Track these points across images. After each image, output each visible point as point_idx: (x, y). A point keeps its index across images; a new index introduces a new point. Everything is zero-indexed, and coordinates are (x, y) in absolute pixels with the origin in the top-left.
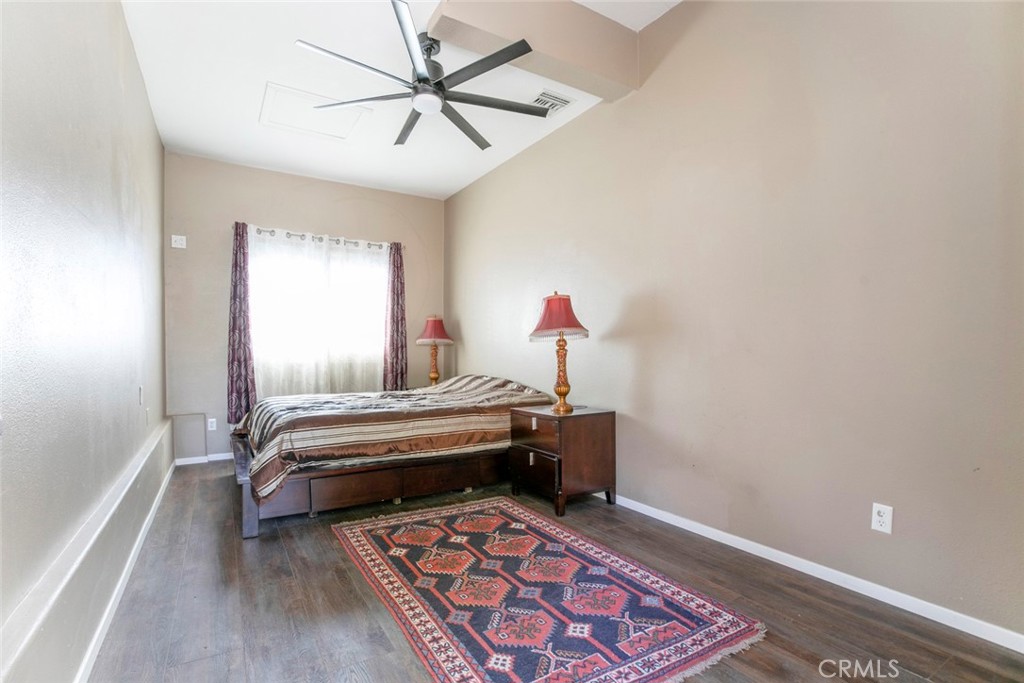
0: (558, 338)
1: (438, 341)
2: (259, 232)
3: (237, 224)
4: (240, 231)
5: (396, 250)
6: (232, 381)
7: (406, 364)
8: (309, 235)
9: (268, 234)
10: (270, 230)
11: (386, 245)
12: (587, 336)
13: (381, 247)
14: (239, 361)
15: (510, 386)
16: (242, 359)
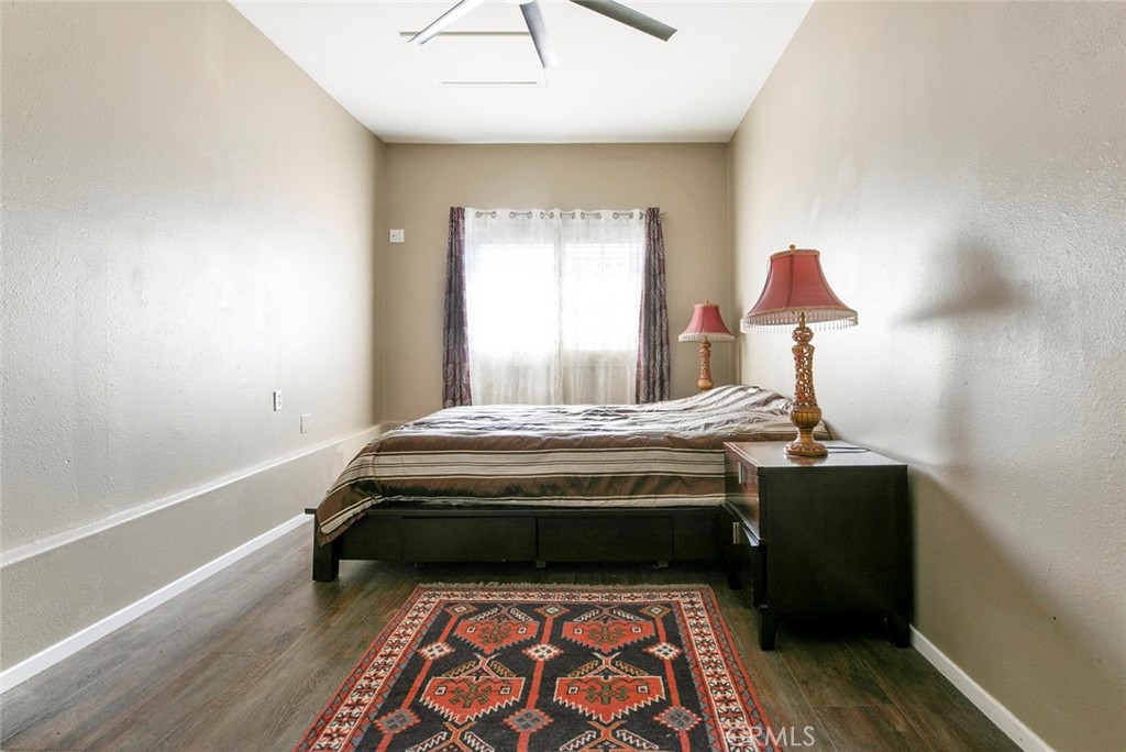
0: (798, 326)
1: (713, 336)
2: (479, 215)
3: (452, 209)
4: (456, 216)
5: (653, 216)
6: (446, 386)
7: (669, 368)
8: (536, 212)
9: (489, 216)
10: (491, 211)
11: (636, 212)
12: (856, 323)
13: (631, 216)
14: (454, 364)
15: (774, 405)
16: (457, 361)
